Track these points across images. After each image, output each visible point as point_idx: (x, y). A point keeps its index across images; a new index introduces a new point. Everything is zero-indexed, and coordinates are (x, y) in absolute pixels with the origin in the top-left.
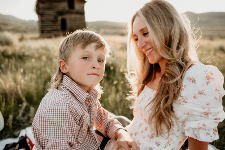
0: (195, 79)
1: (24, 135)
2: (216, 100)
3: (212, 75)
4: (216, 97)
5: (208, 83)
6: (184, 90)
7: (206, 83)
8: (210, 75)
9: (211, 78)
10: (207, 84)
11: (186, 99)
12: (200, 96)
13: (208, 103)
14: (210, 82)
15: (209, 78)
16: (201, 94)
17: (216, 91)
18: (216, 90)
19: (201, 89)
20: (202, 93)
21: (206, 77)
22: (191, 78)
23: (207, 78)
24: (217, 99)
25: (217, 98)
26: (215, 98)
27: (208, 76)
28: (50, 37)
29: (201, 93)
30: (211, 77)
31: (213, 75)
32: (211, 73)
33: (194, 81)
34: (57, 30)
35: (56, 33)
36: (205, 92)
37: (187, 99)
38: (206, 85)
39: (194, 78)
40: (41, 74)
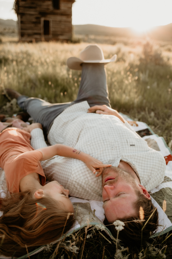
28: (31, 42)
34: (39, 34)
35: (37, 37)
40: (21, 76)
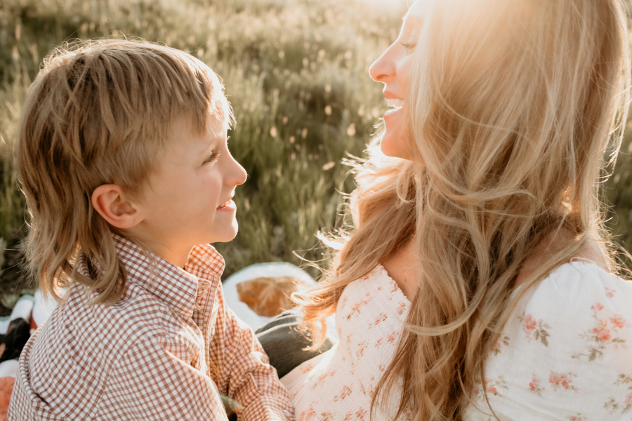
0: (548, 331)
1: (25, 316)
2: (611, 408)
3: (617, 328)
4: (613, 401)
5: (597, 354)
6: (500, 352)
7: (587, 352)
8: (610, 326)
9: (612, 338)
10: (593, 357)
11: (502, 384)
12: (555, 390)
13: (579, 414)
14: (603, 351)
15: (605, 338)
16: (560, 384)
17: (621, 379)
18: (623, 376)
19: (561, 369)
20: (565, 383)
21: (595, 330)
22: (535, 323)
23: (595, 335)
24: (615, 406)
25: (615, 403)
26: (608, 401)
27: (602, 329)
29: (561, 381)
30: (613, 335)
31: (621, 327)
32: (618, 322)
33: (543, 336)
36: (575, 382)
37: (505, 385)
38: (586, 358)
39: (546, 326)
